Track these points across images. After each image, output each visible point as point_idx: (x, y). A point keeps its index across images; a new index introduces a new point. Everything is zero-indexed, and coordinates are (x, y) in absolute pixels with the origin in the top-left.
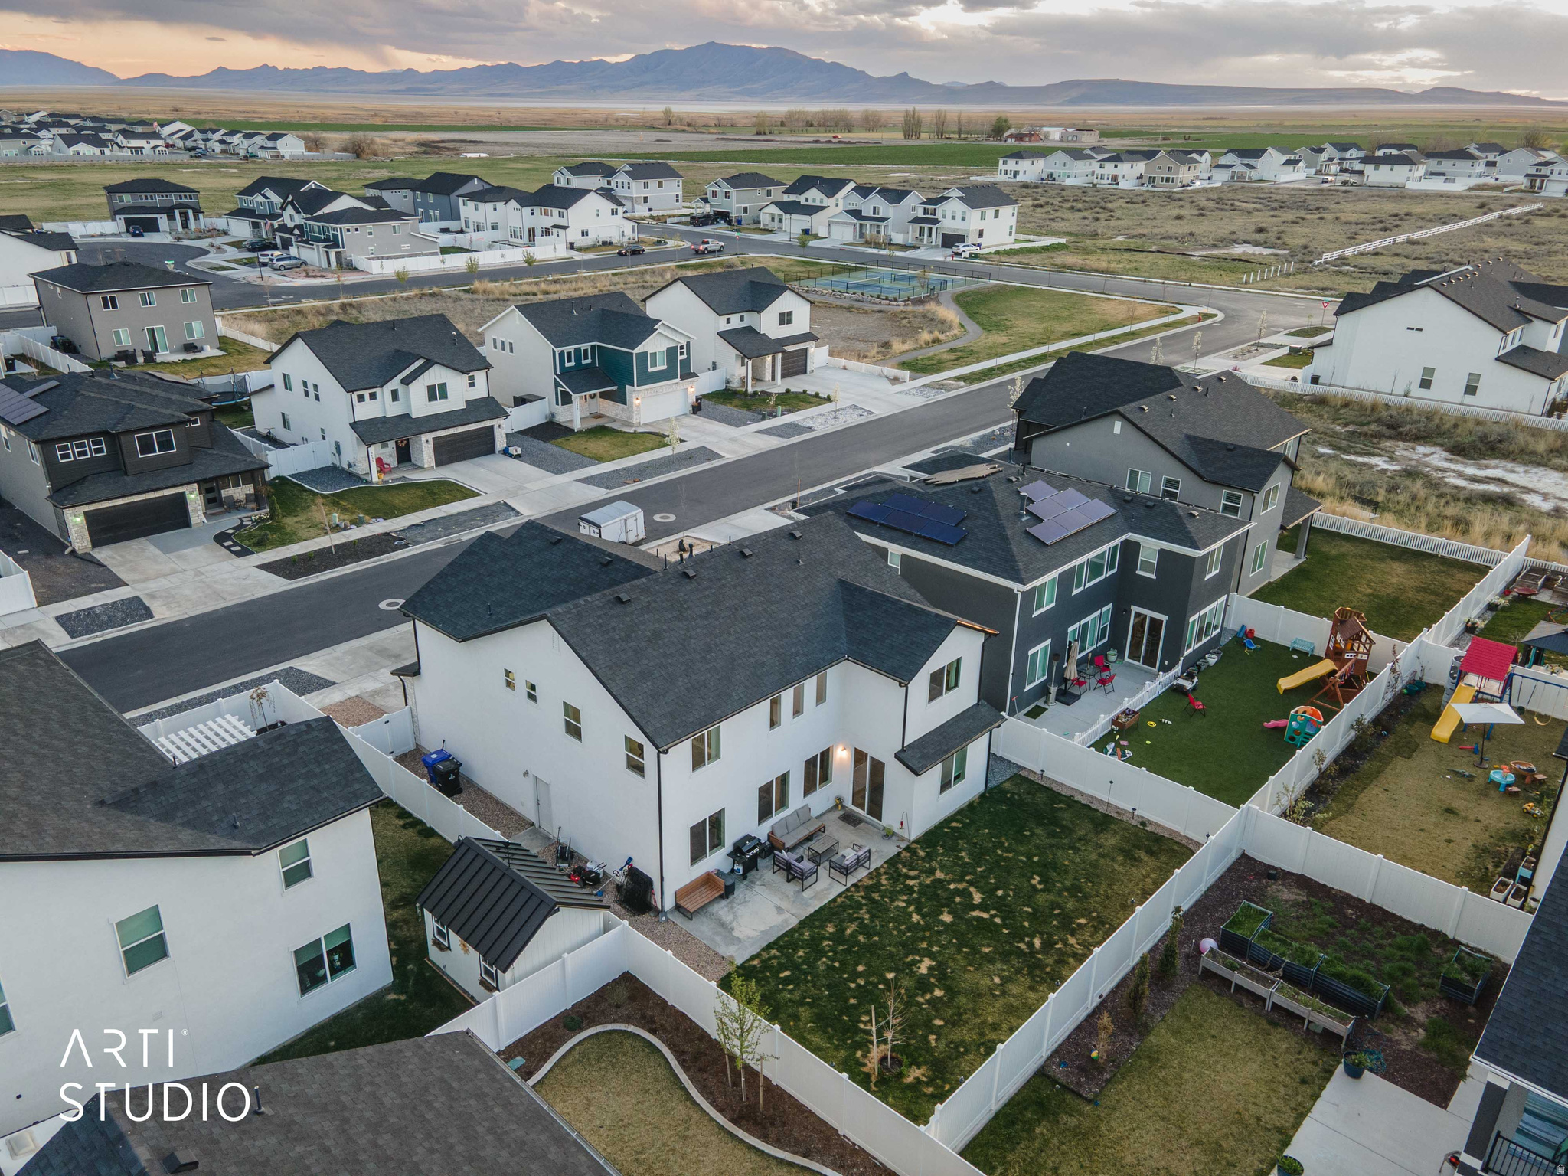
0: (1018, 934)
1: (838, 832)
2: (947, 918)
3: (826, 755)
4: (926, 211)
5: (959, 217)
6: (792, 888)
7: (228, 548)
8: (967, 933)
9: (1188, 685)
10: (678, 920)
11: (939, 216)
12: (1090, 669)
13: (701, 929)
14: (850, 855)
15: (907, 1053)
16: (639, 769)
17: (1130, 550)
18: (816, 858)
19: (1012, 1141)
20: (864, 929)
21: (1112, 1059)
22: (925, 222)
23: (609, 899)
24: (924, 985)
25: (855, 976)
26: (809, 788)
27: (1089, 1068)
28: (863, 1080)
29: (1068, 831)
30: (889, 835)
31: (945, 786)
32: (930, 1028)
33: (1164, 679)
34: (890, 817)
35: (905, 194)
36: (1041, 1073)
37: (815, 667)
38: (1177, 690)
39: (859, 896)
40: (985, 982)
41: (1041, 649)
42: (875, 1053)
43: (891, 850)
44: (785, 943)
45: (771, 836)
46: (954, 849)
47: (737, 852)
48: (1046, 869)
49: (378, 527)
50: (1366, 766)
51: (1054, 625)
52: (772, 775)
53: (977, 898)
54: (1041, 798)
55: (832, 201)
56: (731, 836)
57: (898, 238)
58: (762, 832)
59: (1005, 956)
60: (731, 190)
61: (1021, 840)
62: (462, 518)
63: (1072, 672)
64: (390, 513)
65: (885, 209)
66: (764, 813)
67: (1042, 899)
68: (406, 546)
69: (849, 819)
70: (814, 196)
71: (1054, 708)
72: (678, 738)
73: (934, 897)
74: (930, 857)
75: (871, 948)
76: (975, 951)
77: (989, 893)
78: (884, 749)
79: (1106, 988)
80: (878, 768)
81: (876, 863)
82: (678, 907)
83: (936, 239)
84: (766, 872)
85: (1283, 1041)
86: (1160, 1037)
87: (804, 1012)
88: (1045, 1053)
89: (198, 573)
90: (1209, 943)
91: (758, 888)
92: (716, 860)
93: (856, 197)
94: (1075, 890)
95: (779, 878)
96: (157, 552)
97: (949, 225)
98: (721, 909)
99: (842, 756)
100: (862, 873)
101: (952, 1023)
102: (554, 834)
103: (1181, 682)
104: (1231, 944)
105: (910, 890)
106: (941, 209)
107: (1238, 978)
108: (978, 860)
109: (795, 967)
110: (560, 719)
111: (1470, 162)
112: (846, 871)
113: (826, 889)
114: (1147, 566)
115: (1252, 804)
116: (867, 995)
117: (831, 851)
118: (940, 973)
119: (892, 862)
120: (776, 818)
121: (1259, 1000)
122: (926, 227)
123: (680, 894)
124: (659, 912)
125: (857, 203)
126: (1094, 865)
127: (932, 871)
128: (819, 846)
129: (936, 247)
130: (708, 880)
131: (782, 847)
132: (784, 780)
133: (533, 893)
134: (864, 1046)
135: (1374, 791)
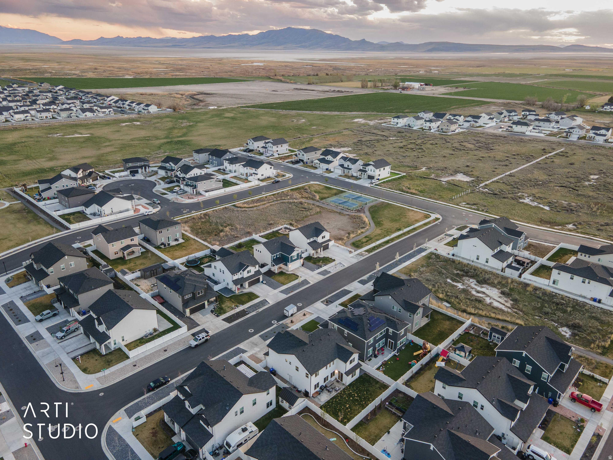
0: (361, 401)
1: (336, 384)
2: (351, 398)
3: (334, 372)
4: (363, 168)
5: (373, 171)
6: (329, 393)
7: (214, 314)
8: (354, 401)
9: (397, 354)
10: (313, 398)
11: (367, 169)
12: (380, 351)
13: (316, 400)
14: (338, 388)
15: (344, 418)
16: (308, 377)
17: (388, 330)
18: (332, 389)
19: (357, 429)
20: (339, 400)
21: (370, 419)
22: (363, 171)
23: (302, 395)
24: (347, 409)
25: (338, 407)
26: (331, 377)
27: (367, 420)
28: (339, 421)
29: (371, 384)
30: (343, 384)
31: (352, 377)
32: (348, 415)
33: (393, 353)
34: (344, 382)
35: (357, 160)
36: (361, 421)
37: (333, 360)
38: (395, 355)
39: (339, 395)
40: (356, 408)
41: (371, 349)
42: (340, 418)
43: (344, 387)
44: (328, 402)
45: (326, 385)
46: (353, 387)
47: (321, 388)
48: (367, 391)
49: (241, 308)
50: (422, 372)
51: (373, 345)
52: (326, 376)
53: (356, 395)
54: (368, 378)
55: (335, 159)
56: (320, 386)
57: (355, 175)
58: (324, 384)
59: (359, 404)
60: (304, 154)
61: (364, 385)
62: (258, 304)
63: (376, 353)
64: (243, 303)
65: (351, 166)
66: (325, 381)
67: (365, 396)
68: (249, 314)
69: (338, 381)
70: (329, 158)
71: (373, 359)
72: (313, 374)
73: (350, 395)
74: (350, 388)
75: (340, 403)
76: (355, 404)
77: (358, 394)
78: (343, 372)
79: (371, 410)
80: (342, 374)
81: (341, 389)
82: (312, 396)
83: (366, 177)
84: (325, 391)
85: (393, 417)
86: (378, 416)
87: (331, 412)
88: (362, 418)
89: (212, 322)
90: (387, 403)
91: (324, 393)
92: (318, 389)
93: (342, 160)
94: (371, 394)
95: (327, 392)
96: (202, 316)
97: (370, 173)
98: (319, 397)
99: (336, 372)
100: (339, 391)
101: (351, 414)
102: (293, 384)
103: (396, 354)
104: (390, 403)
105: (346, 394)
106: (367, 168)
107: (390, 408)
108: (357, 389)
109: (330, 406)
110: (295, 368)
111: (549, 123)
112: (337, 391)
113: (334, 394)
114: (390, 333)
115: (398, 381)
116: (340, 410)
117: (335, 387)
118: (350, 407)
119: (344, 389)
120: (326, 382)
121: (392, 411)
122: (363, 173)
123: (313, 394)
124: (310, 397)
125: (342, 162)
126: (374, 390)
127: (349, 391)
128: (333, 386)
129: (366, 179)
130: (317, 392)
131: (327, 387)
132: (328, 377)
133: (296, 396)
134: (339, 417)
135: (421, 377)
